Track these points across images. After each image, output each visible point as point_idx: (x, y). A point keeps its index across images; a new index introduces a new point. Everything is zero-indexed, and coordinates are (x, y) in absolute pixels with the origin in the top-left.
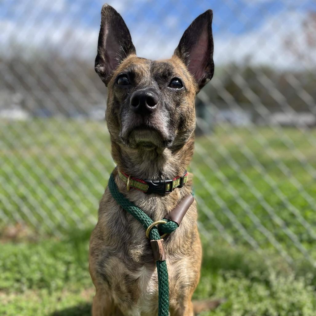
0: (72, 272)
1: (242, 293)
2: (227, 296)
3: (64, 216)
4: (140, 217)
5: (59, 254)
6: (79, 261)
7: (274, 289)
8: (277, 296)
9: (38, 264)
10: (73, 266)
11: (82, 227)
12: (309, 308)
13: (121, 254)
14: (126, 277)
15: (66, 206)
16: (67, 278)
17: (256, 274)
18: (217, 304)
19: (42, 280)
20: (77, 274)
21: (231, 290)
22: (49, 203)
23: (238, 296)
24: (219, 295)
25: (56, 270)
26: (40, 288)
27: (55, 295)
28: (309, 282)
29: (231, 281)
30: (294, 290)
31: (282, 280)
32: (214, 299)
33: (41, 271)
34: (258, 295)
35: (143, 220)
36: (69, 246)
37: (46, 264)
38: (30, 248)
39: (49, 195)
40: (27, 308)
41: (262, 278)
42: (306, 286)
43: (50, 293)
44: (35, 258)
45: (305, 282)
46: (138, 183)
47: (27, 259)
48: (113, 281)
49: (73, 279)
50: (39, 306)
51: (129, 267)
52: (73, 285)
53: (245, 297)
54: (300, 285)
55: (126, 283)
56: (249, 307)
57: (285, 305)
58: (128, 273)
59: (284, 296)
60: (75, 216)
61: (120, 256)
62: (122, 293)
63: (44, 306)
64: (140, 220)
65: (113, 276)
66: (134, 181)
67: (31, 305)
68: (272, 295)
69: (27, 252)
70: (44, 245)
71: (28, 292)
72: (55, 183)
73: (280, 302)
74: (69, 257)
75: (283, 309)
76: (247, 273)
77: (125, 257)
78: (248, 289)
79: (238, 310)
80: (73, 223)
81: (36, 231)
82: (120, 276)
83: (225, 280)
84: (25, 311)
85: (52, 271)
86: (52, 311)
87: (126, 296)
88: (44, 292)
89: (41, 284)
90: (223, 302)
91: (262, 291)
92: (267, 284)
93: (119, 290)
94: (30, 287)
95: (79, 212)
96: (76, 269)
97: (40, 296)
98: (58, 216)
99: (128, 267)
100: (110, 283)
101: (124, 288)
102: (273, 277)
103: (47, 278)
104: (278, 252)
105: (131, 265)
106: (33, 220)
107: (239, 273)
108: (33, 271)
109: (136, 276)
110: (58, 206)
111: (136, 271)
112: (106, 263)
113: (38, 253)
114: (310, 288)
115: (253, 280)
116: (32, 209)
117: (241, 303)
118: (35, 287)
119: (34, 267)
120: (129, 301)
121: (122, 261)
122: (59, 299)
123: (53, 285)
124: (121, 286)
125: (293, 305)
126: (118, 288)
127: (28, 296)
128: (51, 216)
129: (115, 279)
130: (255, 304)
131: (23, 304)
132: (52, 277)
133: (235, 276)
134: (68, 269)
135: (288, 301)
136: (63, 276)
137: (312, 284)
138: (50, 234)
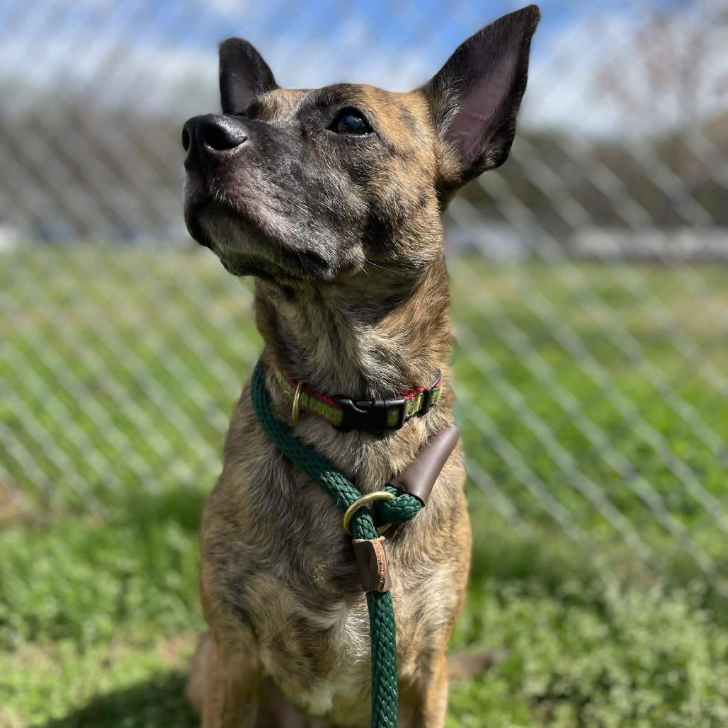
0: (134, 598)
1: (543, 633)
2: (509, 643)
3: (113, 463)
4: (329, 482)
5: (102, 555)
6: (151, 571)
7: (619, 621)
8: (626, 636)
9: (50, 579)
10: (136, 584)
11: (155, 488)
12: (700, 664)
13: (281, 568)
14: (301, 623)
15: (117, 438)
16: (121, 613)
17: (571, 586)
18: (487, 664)
19: (61, 619)
20: (146, 602)
21: (518, 627)
22: (75, 434)
23: (534, 641)
24: (491, 643)
25: (95, 593)
26: (56, 638)
27: (94, 655)
28: (697, 601)
29: (517, 606)
30: (665, 622)
31: (635, 598)
32: (479, 650)
33: (58, 595)
34: (580, 638)
35: (335, 490)
36: (127, 535)
37: (69, 580)
38: (29, 541)
39: (77, 415)
40: (26, 689)
41: (588, 595)
42: (690, 612)
43: (81, 651)
44: (43, 566)
45: (688, 600)
46: (319, 403)
47: (23, 569)
48: (266, 628)
49: (138, 615)
50: (54, 681)
51: (306, 599)
52: (138, 630)
53: (550, 644)
54: (676, 609)
55: (299, 637)
56: (562, 665)
57: (647, 659)
58: (305, 615)
59: (642, 635)
60: (138, 464)
61: (281, 571)
62: (288, 655)
63: (68, 682)
64: (327, 488)
65: (267, 615)
66: (309, 398)
67: (35, 680)
68: (616, 636)
69: (24, 552)
70: (64, 534)
71: (25, 649)
72: (93, 387)
73: (633, 653)
74: (126, 562)
75: (642, 669)
76: (552, 586)
77: (292, 575)
78: (559, 624)
79: (537, 674)
80: (134, 479)
81: (44, 503)
82: (284, 619)
83: (502, 603)
84: (21, 696)
85: (86, 595)
86: (88, 693)
87: (300, 664)
88: (67, 647)
89: (58, 629)
90: (500, 657)
91: (589, 626)
92: (600, 609)
93: (281, 650)
94: (32, 638)
95: (147, 453)
96: (144, 590)
97: (57, 658)
98: (97, 462)
99: (305, 601)
100: (257, 632)
101: (293, 647)
102: (612, 594)
103: (73, 613)
104: (618, 537)
105: (309, 595)
106: (37, 475)
107: (536, 587)
108: (39, 598)
109: (326, 622)
110: (98, 441)
111: (323, 612)
112: (248, 585)
113: (49, 553)
114: (701, 615)
115: (568, 600)
116: (34, 448)
117: (542, 656)
118: (42, 636)
119: (40, 587)
120: (306, 674)
121: (287, 584)
122: (106, 664)
123: (89, 630)
124: (286, 641)
125: (663, 657)
126: (278, 645)
127: (26, 660)
128: (80, 465)
129: (271, 623)
130: (576, 658)
131: (17, 679)
132: (86, 609)
133: (525, 594)
134: (125, 590)
135: (652, 649)
136: (112, 608)
137: (704, 606)
138: (77, 509)
